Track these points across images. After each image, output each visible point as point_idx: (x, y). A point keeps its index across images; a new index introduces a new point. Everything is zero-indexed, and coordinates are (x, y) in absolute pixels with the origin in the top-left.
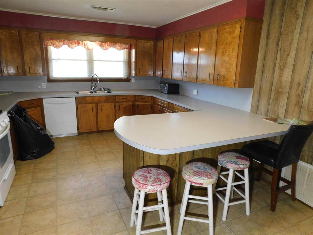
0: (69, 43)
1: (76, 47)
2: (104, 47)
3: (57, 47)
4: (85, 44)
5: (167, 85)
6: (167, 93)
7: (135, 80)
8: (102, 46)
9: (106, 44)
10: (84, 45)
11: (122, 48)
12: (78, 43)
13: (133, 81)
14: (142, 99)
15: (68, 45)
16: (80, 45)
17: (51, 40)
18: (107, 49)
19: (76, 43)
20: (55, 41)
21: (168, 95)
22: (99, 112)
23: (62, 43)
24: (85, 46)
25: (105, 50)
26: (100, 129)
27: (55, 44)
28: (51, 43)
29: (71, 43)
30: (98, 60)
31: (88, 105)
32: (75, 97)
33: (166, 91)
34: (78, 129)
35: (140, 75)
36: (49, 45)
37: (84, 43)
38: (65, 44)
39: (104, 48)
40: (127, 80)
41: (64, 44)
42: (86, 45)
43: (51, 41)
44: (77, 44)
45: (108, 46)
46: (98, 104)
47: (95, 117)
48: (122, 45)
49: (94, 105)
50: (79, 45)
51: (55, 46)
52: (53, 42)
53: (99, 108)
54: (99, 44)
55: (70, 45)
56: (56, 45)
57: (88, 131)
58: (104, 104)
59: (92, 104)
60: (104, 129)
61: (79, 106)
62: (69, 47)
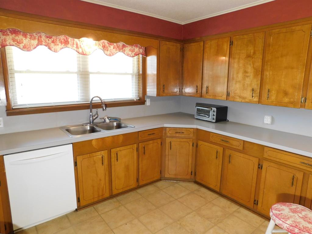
0: (50, 42)
1: (61, 49)
2: (108, 51)
3: (26, 48)
4: (77, 45)
5: (215, 109)
6: (214, 121)
7: (151, 101)
8: (105, 48)
9: (112, 47)
10: (75, 46)
11: (134, 53)
12: (66, 43)
13: (148, 103)
14: (177, 133)
15: (48, 45)
16: (69, 46)
17: (12, 34)
18: (113, 55)
19: (61, 43)
20: (20, 37)
21: (216, 124)
22: (113, 163)
23: (35, 42)
24: (77, 47)
25: (110, 55)
26: (115, 192)
27: (22, 43)
28: (14, 40)
29: (53, 42)
30: (96, 72)
31: (94, 154)
32: (72, 143)
33: (213, 119)
34: (78, 200)
35: (165, 94)
36: (8, 43)
37: (75, 43)
38: (41, 45)
39: (108, 53)
40: (141, 101)
41: (40, 43)
42: (79, 46)
43: (14, 36)
44: (63, 44)
45: (114, 50)
46: (112, 150)
47: (107, 173)
48: (134, 49)
49: (104, 153)
50: (67, 47)
51: (21, 46)
52: (17, 38)
53: (113, 155)
54: (101, 45)
55: (52, 45)
56: (24, 45)
57: (96, 200)
58: (121, 148)
59: (102, 152)
60: (121, 191)
61: (79, 159)
62: (50, 48)
